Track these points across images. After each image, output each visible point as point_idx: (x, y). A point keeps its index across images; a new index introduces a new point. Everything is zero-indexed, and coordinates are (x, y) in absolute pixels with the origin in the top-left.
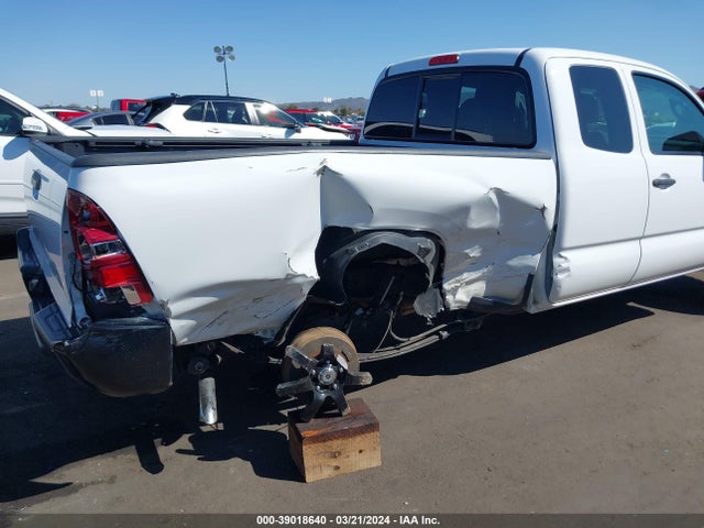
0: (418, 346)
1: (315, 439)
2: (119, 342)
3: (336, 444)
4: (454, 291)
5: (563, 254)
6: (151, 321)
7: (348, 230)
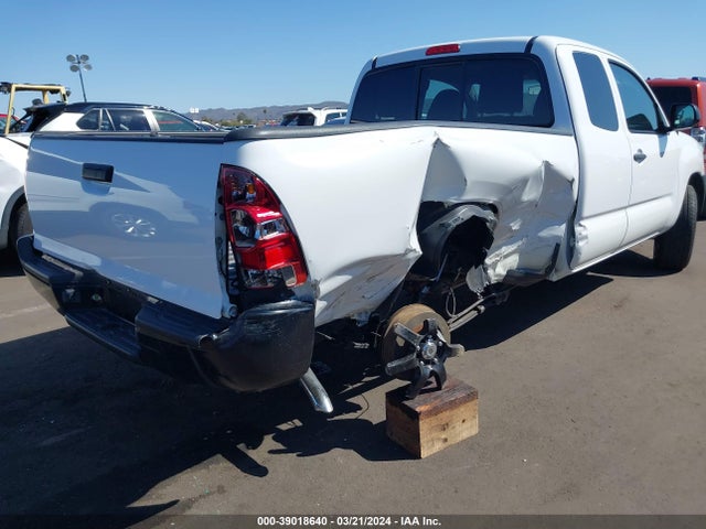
0: (462, 321)
1: (430, 413)
2: (275, 328)
3: (445, 416)
4: (494, 266)
5: (582, 223)
6: (300, 303)
7: (440, 204)
